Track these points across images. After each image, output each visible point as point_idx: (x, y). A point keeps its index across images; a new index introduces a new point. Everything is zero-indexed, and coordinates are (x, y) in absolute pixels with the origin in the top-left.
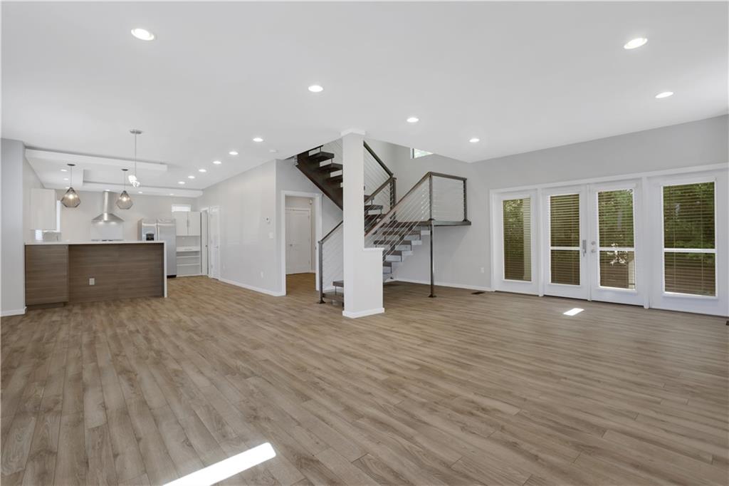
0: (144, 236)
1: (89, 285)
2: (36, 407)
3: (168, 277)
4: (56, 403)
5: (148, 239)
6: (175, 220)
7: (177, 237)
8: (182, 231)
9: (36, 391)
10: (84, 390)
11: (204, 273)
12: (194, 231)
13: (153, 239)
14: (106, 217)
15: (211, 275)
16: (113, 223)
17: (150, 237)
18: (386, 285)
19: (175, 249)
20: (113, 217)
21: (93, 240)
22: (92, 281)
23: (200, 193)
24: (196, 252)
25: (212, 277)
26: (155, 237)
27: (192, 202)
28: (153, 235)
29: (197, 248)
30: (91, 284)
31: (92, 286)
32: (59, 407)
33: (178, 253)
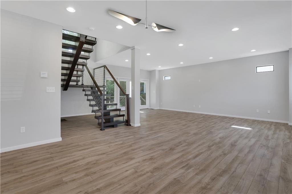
2: (268, 148)
4: (262, 147)
9: (268, 153)
10: (251, 146)
18: (63, 120)
32: (261, 145)
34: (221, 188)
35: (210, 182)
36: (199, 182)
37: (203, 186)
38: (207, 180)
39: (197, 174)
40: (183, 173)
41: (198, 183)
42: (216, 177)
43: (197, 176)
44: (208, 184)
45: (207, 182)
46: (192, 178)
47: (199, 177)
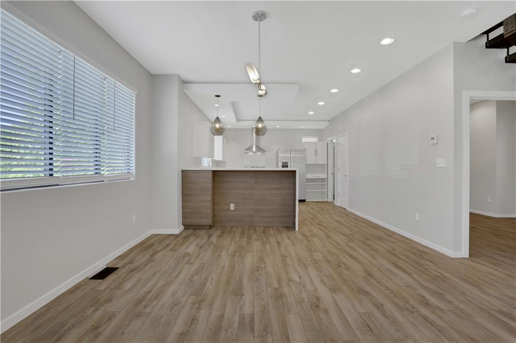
0: (280, 164)
1: (230, 210)
3: (300, 201)
5: (283, 166)
6: (305, 149)
7: (307, 165)
8: (311, 160)
11: (330, 199)
12: (322, 160)
13: (287, 166)
14: (254, 149)
15: (338, 203)
16: (259, 153)
17: (285, 165)
19: (306, 176)
20: (259, 149)
21: (245, 167)
22: (232, 207)
23: (327, 124)
24: (323, 180)
25: (339, 205)
26: (289, 165)
27: (319, 133)
28: (287, 163)
29: (324, 176)
30: (231, 209)
31: (232, 211)
33: (307, 179)
34: (180, 312)
35: (197, 313)
36: (211, 306)
37: (204, 304)
38: (203, 313)
39: (222, 317)
40: (241, 308)
41: (212, 304)
42: (189, 326)
43: (220, 314)
44: (199, 308)
45: (202, 311)
46: (224, 306)
47: (216, 313)
